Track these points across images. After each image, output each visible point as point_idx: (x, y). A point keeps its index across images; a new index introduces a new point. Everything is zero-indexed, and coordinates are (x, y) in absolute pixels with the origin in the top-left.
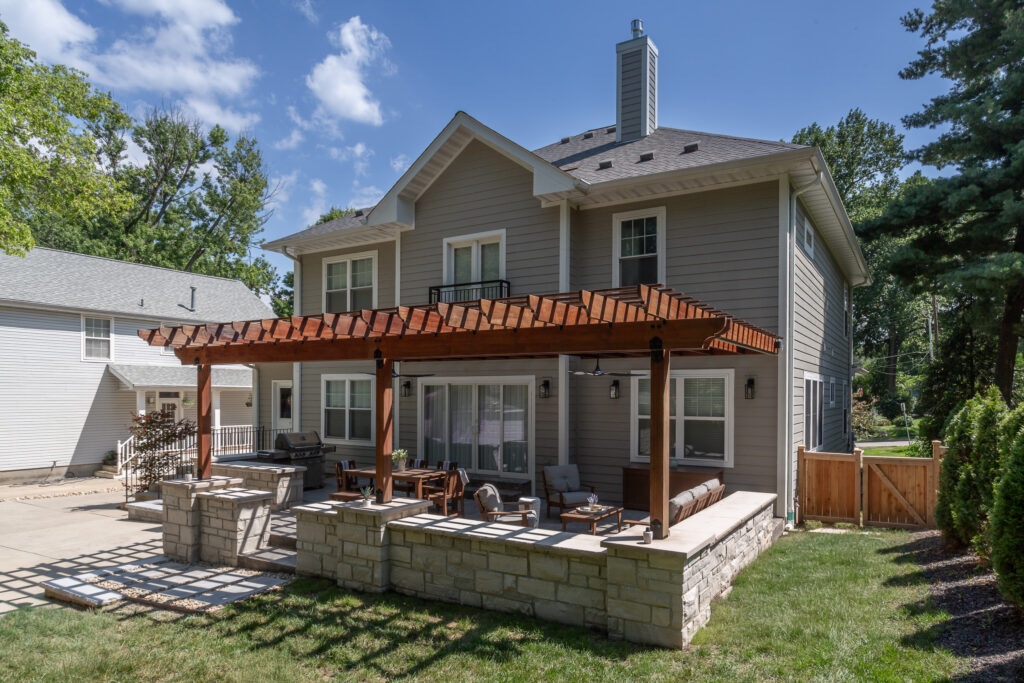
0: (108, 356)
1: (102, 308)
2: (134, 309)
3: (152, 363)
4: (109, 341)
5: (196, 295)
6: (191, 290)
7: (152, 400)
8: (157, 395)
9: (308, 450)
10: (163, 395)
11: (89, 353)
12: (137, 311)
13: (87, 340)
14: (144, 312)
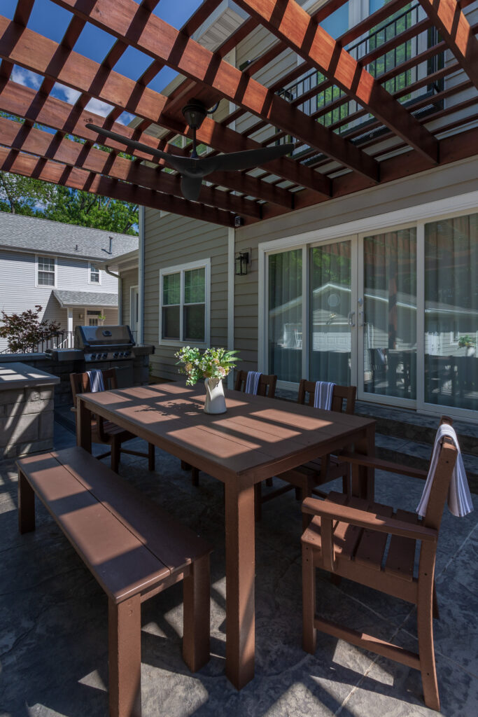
0: (53, 284)
1: (48, 250)
2: (71, 251)
3: (82, 290)
4: (53, 274)
5: (113, 242)
6: (109, 239)
7: (81, 316)
8: (86, 313)
9: (112, 349)
10: (90, 313)
11: (40, 282)
12: (72, 252)
13: (39, 273)
14: (77, 254)
